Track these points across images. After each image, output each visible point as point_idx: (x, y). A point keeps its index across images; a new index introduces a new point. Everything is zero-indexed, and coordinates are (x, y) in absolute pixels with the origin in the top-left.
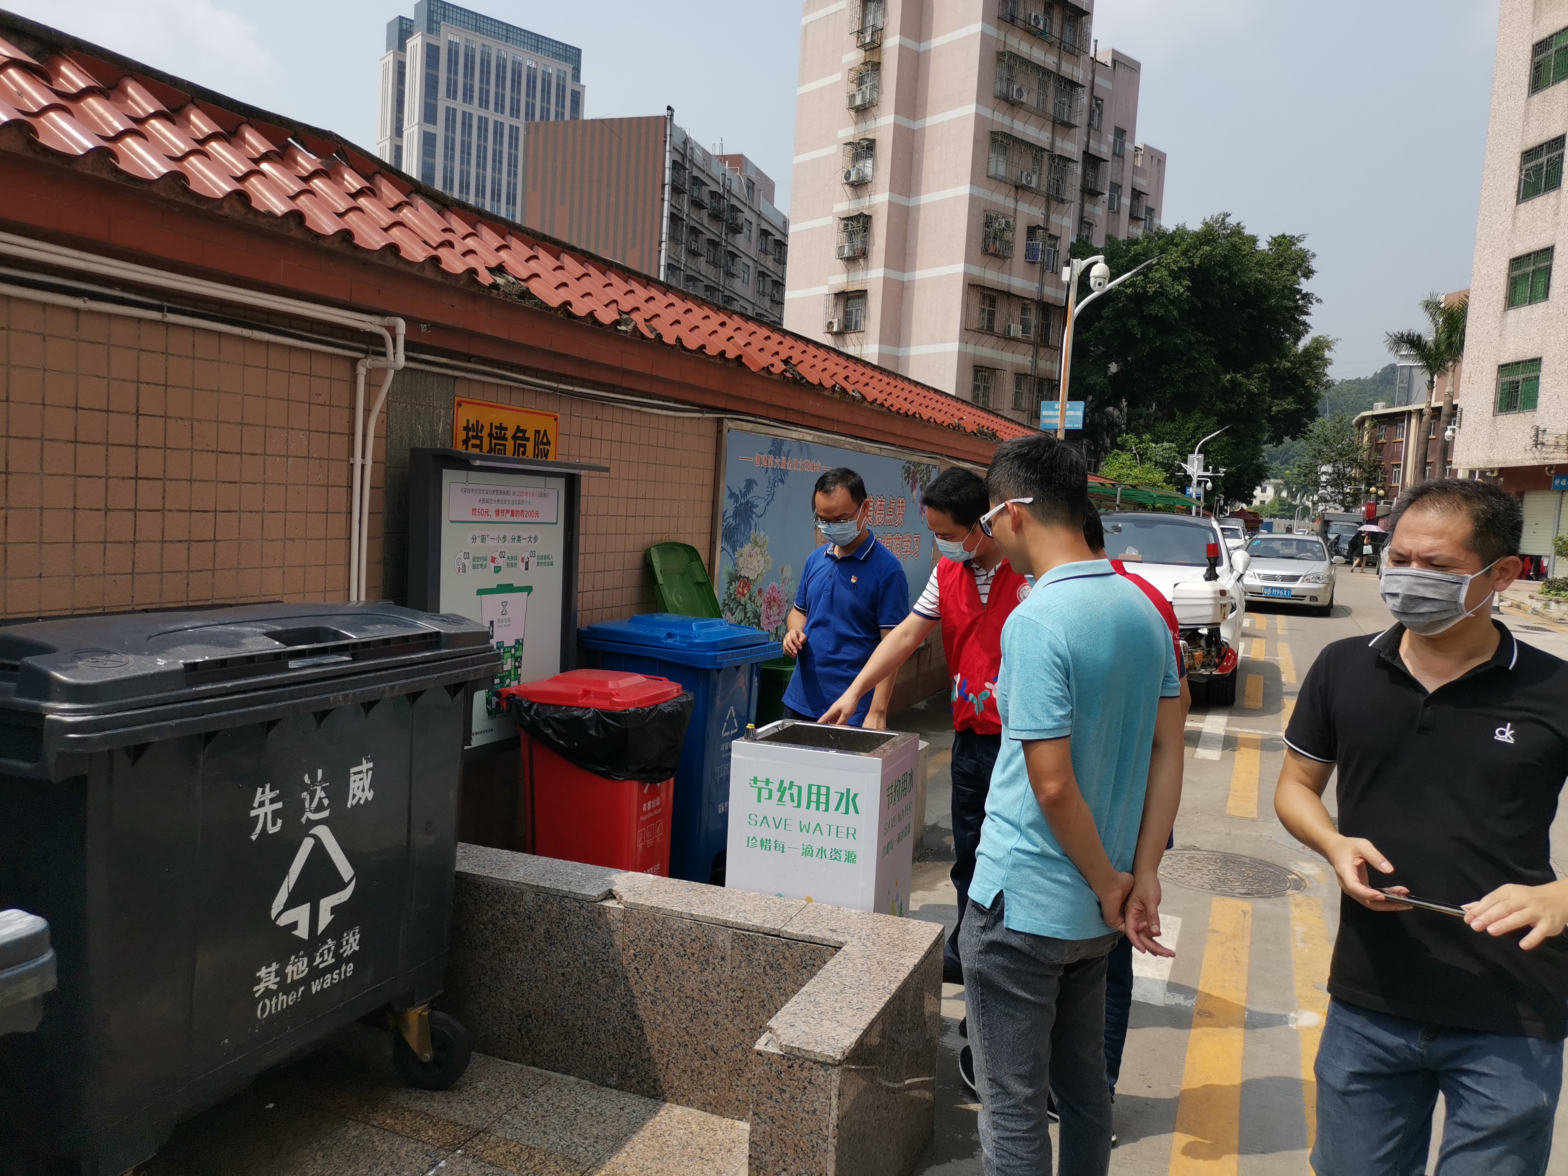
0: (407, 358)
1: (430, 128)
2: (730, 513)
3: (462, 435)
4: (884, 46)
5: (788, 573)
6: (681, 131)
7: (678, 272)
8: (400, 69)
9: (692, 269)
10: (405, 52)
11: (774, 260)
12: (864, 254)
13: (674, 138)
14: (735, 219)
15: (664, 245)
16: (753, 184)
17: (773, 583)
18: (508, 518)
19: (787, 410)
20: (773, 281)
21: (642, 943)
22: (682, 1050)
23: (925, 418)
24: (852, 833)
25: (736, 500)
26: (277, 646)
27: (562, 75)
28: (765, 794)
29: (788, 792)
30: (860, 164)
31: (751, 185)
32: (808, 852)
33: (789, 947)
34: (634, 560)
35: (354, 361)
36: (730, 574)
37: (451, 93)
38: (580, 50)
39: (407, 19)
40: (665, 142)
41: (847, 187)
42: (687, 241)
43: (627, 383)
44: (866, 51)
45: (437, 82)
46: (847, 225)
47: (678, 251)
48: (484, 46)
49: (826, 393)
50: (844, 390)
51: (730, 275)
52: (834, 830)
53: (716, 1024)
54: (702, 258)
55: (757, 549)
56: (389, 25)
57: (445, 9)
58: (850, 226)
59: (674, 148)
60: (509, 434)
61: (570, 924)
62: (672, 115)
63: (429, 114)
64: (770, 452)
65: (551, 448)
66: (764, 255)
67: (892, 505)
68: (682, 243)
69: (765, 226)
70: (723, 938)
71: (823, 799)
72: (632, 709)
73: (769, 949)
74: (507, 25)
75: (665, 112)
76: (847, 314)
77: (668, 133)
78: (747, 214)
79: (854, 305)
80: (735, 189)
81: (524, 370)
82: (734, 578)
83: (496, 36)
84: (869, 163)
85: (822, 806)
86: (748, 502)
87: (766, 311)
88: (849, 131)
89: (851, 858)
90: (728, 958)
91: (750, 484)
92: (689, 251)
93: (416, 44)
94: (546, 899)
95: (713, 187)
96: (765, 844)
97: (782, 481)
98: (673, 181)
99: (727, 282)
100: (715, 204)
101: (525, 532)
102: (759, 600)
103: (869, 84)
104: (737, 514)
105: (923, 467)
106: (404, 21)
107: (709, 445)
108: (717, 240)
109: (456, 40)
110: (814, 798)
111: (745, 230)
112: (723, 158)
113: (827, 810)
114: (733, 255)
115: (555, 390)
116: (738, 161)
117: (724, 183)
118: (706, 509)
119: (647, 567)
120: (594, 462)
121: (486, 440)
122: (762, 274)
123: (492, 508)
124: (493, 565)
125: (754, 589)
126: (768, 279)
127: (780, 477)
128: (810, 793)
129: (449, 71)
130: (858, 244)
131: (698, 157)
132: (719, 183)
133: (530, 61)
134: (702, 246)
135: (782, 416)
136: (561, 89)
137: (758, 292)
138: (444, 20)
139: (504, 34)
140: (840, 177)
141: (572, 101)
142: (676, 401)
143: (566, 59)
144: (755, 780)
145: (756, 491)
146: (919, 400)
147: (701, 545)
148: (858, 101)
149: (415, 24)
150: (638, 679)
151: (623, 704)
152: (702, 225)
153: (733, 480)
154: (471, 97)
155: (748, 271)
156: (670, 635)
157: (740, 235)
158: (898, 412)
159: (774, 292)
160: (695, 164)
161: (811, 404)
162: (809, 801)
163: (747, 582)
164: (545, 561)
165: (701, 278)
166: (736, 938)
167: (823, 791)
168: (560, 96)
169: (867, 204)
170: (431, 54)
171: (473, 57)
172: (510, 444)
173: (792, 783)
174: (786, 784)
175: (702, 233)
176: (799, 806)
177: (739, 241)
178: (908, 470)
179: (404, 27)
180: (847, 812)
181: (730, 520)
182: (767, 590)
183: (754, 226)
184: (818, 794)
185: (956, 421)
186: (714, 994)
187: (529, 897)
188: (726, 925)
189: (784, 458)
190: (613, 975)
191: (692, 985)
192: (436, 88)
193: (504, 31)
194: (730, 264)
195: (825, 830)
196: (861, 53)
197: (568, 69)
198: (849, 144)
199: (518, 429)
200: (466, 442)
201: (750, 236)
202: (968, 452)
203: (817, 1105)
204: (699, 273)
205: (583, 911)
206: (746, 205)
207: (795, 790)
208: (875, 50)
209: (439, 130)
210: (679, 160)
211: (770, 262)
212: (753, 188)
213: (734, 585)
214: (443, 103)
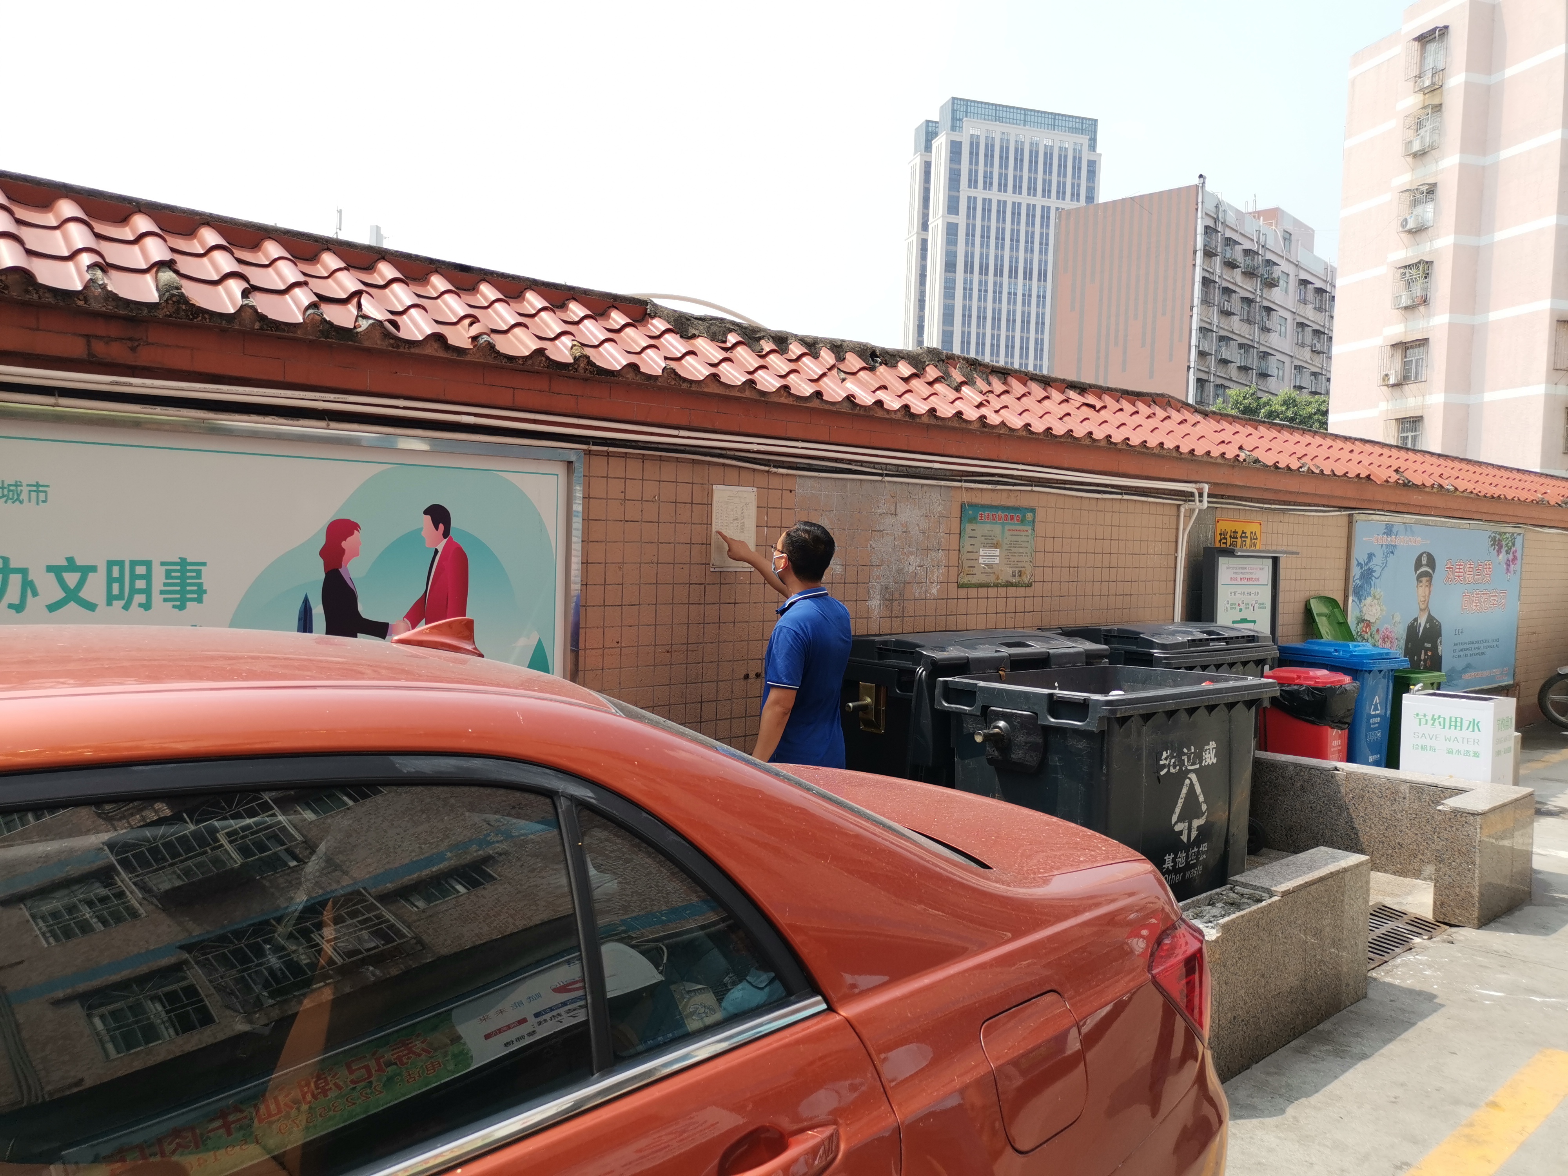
0: (1209, 502)
1: (953, 219)
2: (1358, 576)
3: (1218, 538)
4: (1445, 87)
5: (1397, 618)
6: (1212, 195)
7: (1209, 333)
8: (927, 166)
9: (1224, 329)
10: (931, 152)
11: (1315, 308)
12: (1425, 301)
13: (1206, 205)
14: (1270, 273)
15: (1195, 310)
16: (1291, 234)
17: (1386, 626)
18: (1245, 582)
19: (1396, 504)
20: (1314, 330)
21: (1357, 791)
22: (1381, 845)
23: (1509, 498)
24: (1476, 742)
25: (1362, 568)
26: (1205, 636)
27: (1079, 148)
28: (1423, 721)
29: (1437, 721)
30: (1419, 210)
31: (1288, 237)
32: (1450, 752)
33: (1443, 792)
34: (1300, 607)
35: (1179, 506)
36: (1357, 618)
37: (973, 182)
38: (1096, 121)
39: (932, 122)
40: (1197, 209)
41: (1403, 235)
42: (1220, 303)
43: (1300, 499)
44: (1425, 94)
45: (960, 175)
46: (1405, 274)
47: (1210, 314)
48: (1003, 133)
49: (1427, 489)
50: (1441, 486)
51: (1265, 330)
52: (1465, 740)
53: (1401, 832)
54: (1236, 317)
55: (1376, 601)
56: (917, 130)
57: (967, 106)
58: (1408, 275)
59: (1206, 214)
60: (1239, 535)
61: (1315, 782)
62: (1204, 183)
63: (952, 207)
64: (1384, 533)
65: (1258, 542)
66: (1302, 305)
67: (1480, 567)
68: (1214, 305)
69: (1304, 276)
70: (1404, 788)
71: (1459, 724)
72: (1329, 686)
73: (1431, 793)
74: (1024, 109)
75: (1196, 181)
76: (1406, 364)
77: (1200, 200)
78: (1284, 266)
79: (1414, 355)
80: (1270, 244)
81: (1246, 499)
82: (1361, 620)
83: (1014, 122)
84: (1430, 207)
85: (1458, 728)
86: (1369, 569)
87: (1306, 362)
88: (1406, 178)
89: (1476, 755)
90: (1408, 798)
91: (1371, 556)
92: (1222, 312)
93: (941, 143)
94: (1301, 770)
95: (1247, 245)
96: (1423, 748)
97: (1392, 553)
98: (1205, 246)
99: (1262, 337)
100: (1249, 262)
101: (1253, 590)
102: (1377, 637)
103: (1428, 128)
104: (1363, 576)
105: (1508, 535)
106: (930, 124)
107: (1344, 532)
108: (1251, 296)
109: (978, 133)
110: (1453, 723)
111: (1281, 282)
112: (1257, 214)
113: (1461, 729)
114: (1269, 310)
115: (1262, 508)
116: (1273, 214)
117: (1259, 239)
118: (1341, 574)
119: (1308, 612)
120: (1290, 549)
121: (1229, 539)
122: (1302, 325)
123: (1239, 576)
124: (1238, 608)
125: (1374, 629)
126: (1307, 329)
127: (1391, 550)
128: (1451, 721)
129: (971, 163)
130: (1418, 291)
131: (1231, 219)
132: (1253, 240)
133: (1046, 139)
134: (1235, 304)
135: (1393, 508)
136: (1077, 160)
137: (1297, 344)
138: (966, 116)
139: (1022, 118)
140: (1395, 225)
141: (1088, 171)
142: (1324, 506)
143: (1082, 131)
144: (1417, 715)
145: (1375, 561)
146: (1503, 482)
147: (1340, 599)
148: (1416, 147)
149: (940, 125)
150: (1325, 672)
151: (1323, 683)
152: (1235, 284)
153: (1359, 554)
154: (991, 184)
155: (1285, 324)
156: (1336, 651)
157: (1276, 288)
158: (1485, 496)
159: (1315, 342)
160: (1227, 226)
161: (1416, 498)
162: (1450, 725)
163: (1369, 624)
164: (1262, 606)
165: (1235, 337)
166: (1411, 788)
167: (1459, 720)
168: (1077, 169)
169: (1428, 249)
170: (955, 149)
171: (993, 146)
172: (1239, 540)
173: (1439, 717)
174: (1436, 717)
175: (1235, 292)
176: (1444, 727)
177: (1276, 295)
178: (1494, 539)
179: (930, 129)
180: (1473, 731)
181: (1358, 582)
182: (1382, 630)
183: (1292, 278)
184: (1456, 722)
185: (1540, 496)
186: (1399, 816)
187: (1291, 768)
188: (1405, 782)
189: (1393, 537)
190: (1340, 807)
191: (1386, 812)
192: (959, 181)
193: (1023, 116)
194: (1265, 320)
195: (1460, 740)
196: (1420, 96)
197: (1084, 140)
198: (1406, 191)
199: (1243, 532)
200: (1220, 541)
201: (1287, 288)
202: (1551, 520)
203: (1470, 832)
204: (1232, 332)
205: (1322, 776)
206: (1283, 257)
207: (1441, 720)
208: (1435, 92)
209: (961, 220)
210: (1212, 225)
211: (1309, 313)
212: (1290, 240)
213: (1361, 625)
214: (965, 192)
